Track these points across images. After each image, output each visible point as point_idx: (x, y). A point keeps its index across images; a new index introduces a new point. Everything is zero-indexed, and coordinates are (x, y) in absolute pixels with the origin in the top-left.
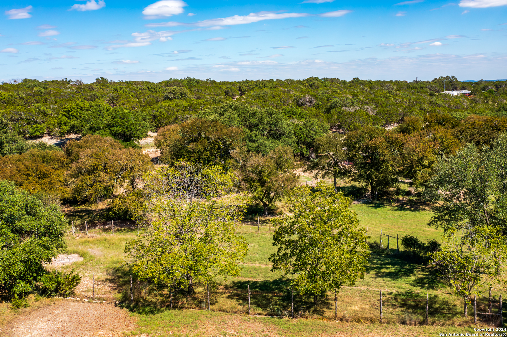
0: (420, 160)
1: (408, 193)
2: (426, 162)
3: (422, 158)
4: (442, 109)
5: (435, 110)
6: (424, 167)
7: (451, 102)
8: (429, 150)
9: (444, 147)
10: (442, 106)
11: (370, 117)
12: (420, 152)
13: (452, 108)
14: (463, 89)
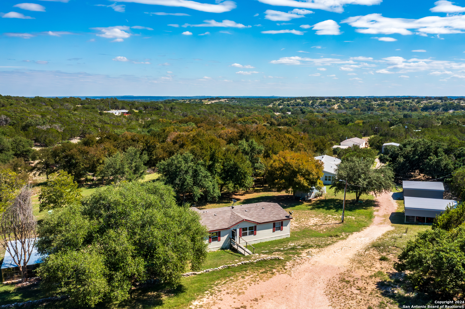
0: (98, 160)
1: (93, 180)
2: (101, 161)
3: (99, 160)
4: (108, 125)
5: (104, 127)
6: (100, 164)
7: (115, 120)
8: (102, 155)
9: (110, 153)
10: (109, 124)
11: (59, 133)
12: (98, 156)
13: (115, 125)
14: (123, 108)
